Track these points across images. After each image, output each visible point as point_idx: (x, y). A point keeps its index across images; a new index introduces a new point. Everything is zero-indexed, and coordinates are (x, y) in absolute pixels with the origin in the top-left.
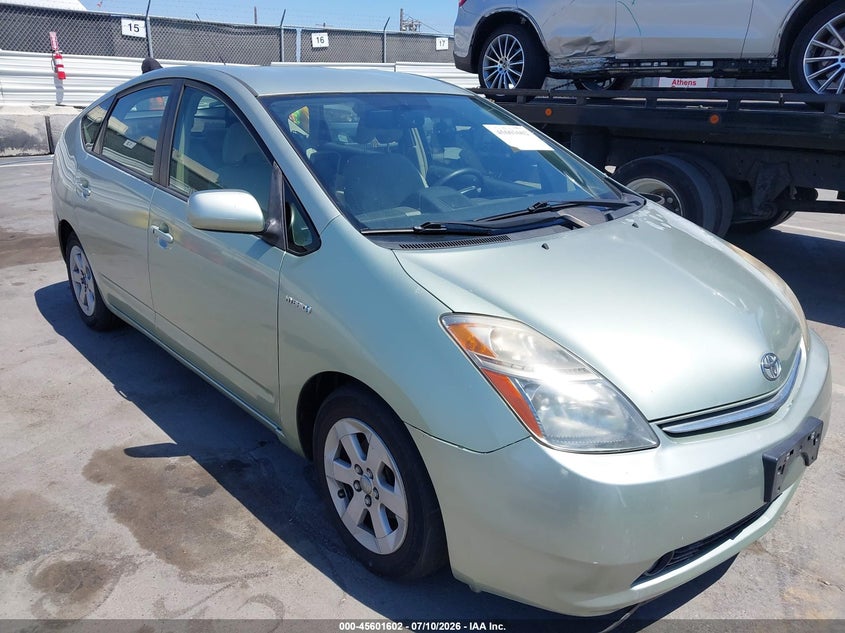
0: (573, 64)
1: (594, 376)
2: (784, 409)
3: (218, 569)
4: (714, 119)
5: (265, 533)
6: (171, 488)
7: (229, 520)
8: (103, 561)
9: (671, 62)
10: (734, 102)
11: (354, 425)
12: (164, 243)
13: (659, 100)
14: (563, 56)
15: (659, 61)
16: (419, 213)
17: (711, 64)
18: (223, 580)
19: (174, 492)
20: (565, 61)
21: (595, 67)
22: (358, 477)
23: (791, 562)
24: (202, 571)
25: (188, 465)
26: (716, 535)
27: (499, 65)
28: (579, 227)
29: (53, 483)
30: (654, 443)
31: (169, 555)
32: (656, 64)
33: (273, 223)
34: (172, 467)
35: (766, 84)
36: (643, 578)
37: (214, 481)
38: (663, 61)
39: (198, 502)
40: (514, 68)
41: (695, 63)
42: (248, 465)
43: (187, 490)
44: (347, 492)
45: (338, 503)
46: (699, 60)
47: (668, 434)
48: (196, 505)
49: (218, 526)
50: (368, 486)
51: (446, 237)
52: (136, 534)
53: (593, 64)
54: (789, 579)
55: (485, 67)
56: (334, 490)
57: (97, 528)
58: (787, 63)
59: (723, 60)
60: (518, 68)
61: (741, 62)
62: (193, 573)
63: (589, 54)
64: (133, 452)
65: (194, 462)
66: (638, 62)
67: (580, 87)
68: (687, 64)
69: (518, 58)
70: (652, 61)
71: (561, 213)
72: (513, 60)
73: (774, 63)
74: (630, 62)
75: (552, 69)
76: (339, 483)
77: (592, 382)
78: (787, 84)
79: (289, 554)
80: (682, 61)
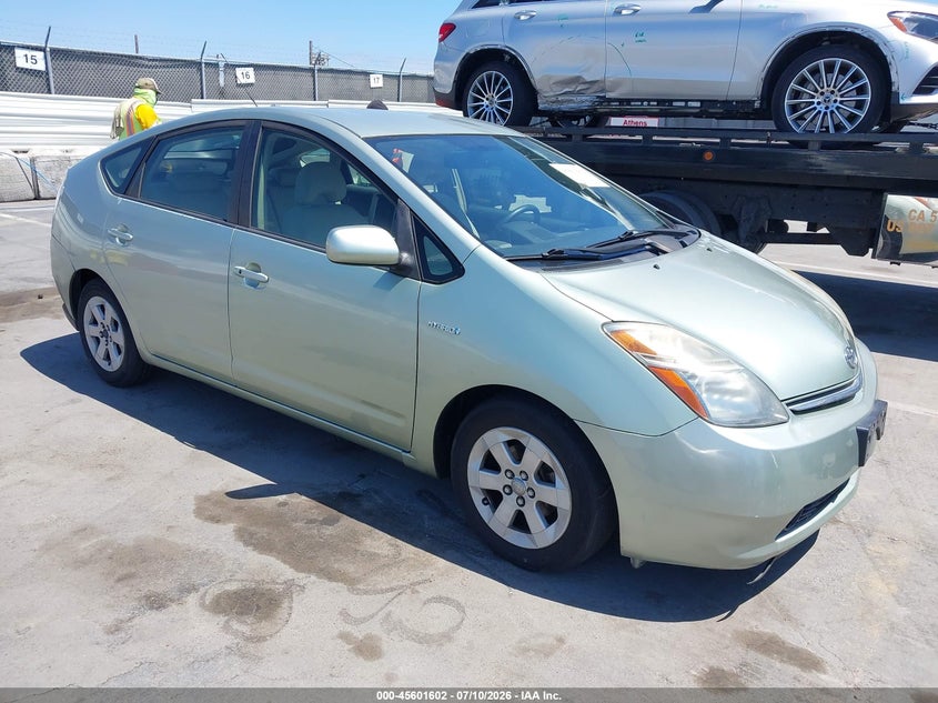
0: (562, 102)
1: (738, 367)
2: (859, 395)
3: (381, 581)
4: (709, 156)
5: (409, 550)
6: (296, 521)
7: (368, 542)
8: (268, 587)
9: (660, 102)
10: (725, 140)
11: (505, 432)
12: (254, 284)
13: (655, 138)
14: (552, 94)
15: (649, 101)
16: (510, 245)
17: (698, 104)
18: (392, 589)
19: (299, 525)
20: (554, 99)
21: (585, 106)
22: (509, 482)
23: (862, 527)
24: (369, 585)
25: (299, 501)
26: (823, 498)
27: (486, 102)
28: (665, 252)
29: (170, 527)
30: (786, 418)
31: (330, 575)
32: (645, 103)
33: (405, 255)
34: (284, 504)
35: (750, 124)
36: (783, 533)
37: (335, 512)
38: (654, 100)
39: (329, 530)
40: (501, 105)
41: (683, 104)
42: (359, 495)
43: (311, 521)
44: (494, 498)
45: (484, 511)
46: (686, 101)
47: (794, 412)
48: (328, 532)
49: (361, 548)
50: (520, 487)
51: (566, 262)
52: (285, 562)
53: (583, 102)
54: (866, 541)
55: (470, 104)
56: (477, 498)
57: (243, 561)
58: (769, 104)
59: (710, 101)
60: (506, 105)
61: (726, 103)
62: (361, 586)
63: (580, 93)
64: (234, 495)
65: (304, 497)
66: (628, 101)
67: (554, 124)
68: (675, 104)
69: (506, 95)
70: (642, 101)
71: (648, 240)
72: (500, 98)
73: (757, 105)
74: (621, 101)
75: (541, 107)
76: (483, 490)
77: (739, 371)
78: (770, 125)
79: (441, 563)
80: (671, 101)
